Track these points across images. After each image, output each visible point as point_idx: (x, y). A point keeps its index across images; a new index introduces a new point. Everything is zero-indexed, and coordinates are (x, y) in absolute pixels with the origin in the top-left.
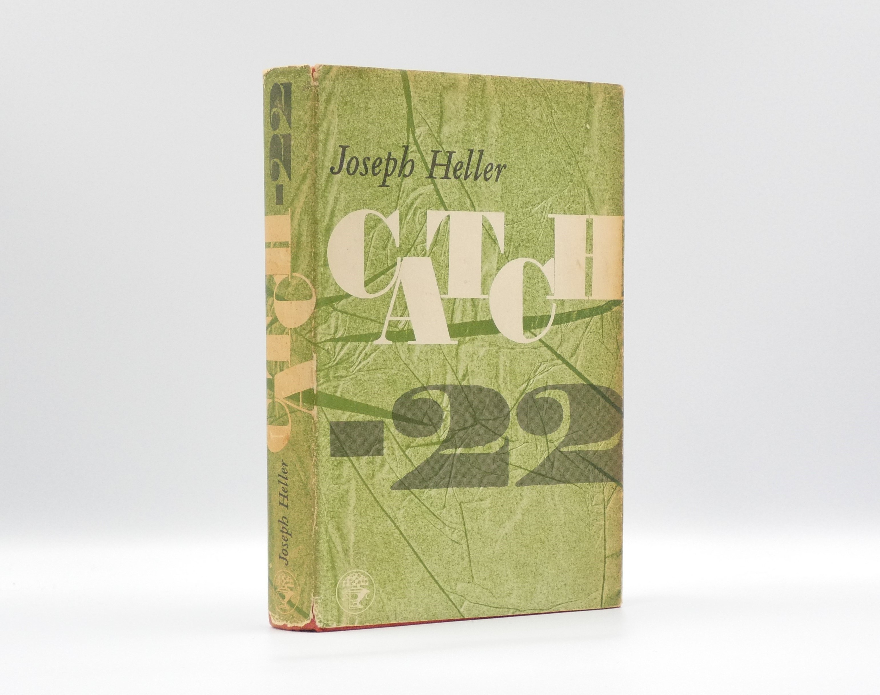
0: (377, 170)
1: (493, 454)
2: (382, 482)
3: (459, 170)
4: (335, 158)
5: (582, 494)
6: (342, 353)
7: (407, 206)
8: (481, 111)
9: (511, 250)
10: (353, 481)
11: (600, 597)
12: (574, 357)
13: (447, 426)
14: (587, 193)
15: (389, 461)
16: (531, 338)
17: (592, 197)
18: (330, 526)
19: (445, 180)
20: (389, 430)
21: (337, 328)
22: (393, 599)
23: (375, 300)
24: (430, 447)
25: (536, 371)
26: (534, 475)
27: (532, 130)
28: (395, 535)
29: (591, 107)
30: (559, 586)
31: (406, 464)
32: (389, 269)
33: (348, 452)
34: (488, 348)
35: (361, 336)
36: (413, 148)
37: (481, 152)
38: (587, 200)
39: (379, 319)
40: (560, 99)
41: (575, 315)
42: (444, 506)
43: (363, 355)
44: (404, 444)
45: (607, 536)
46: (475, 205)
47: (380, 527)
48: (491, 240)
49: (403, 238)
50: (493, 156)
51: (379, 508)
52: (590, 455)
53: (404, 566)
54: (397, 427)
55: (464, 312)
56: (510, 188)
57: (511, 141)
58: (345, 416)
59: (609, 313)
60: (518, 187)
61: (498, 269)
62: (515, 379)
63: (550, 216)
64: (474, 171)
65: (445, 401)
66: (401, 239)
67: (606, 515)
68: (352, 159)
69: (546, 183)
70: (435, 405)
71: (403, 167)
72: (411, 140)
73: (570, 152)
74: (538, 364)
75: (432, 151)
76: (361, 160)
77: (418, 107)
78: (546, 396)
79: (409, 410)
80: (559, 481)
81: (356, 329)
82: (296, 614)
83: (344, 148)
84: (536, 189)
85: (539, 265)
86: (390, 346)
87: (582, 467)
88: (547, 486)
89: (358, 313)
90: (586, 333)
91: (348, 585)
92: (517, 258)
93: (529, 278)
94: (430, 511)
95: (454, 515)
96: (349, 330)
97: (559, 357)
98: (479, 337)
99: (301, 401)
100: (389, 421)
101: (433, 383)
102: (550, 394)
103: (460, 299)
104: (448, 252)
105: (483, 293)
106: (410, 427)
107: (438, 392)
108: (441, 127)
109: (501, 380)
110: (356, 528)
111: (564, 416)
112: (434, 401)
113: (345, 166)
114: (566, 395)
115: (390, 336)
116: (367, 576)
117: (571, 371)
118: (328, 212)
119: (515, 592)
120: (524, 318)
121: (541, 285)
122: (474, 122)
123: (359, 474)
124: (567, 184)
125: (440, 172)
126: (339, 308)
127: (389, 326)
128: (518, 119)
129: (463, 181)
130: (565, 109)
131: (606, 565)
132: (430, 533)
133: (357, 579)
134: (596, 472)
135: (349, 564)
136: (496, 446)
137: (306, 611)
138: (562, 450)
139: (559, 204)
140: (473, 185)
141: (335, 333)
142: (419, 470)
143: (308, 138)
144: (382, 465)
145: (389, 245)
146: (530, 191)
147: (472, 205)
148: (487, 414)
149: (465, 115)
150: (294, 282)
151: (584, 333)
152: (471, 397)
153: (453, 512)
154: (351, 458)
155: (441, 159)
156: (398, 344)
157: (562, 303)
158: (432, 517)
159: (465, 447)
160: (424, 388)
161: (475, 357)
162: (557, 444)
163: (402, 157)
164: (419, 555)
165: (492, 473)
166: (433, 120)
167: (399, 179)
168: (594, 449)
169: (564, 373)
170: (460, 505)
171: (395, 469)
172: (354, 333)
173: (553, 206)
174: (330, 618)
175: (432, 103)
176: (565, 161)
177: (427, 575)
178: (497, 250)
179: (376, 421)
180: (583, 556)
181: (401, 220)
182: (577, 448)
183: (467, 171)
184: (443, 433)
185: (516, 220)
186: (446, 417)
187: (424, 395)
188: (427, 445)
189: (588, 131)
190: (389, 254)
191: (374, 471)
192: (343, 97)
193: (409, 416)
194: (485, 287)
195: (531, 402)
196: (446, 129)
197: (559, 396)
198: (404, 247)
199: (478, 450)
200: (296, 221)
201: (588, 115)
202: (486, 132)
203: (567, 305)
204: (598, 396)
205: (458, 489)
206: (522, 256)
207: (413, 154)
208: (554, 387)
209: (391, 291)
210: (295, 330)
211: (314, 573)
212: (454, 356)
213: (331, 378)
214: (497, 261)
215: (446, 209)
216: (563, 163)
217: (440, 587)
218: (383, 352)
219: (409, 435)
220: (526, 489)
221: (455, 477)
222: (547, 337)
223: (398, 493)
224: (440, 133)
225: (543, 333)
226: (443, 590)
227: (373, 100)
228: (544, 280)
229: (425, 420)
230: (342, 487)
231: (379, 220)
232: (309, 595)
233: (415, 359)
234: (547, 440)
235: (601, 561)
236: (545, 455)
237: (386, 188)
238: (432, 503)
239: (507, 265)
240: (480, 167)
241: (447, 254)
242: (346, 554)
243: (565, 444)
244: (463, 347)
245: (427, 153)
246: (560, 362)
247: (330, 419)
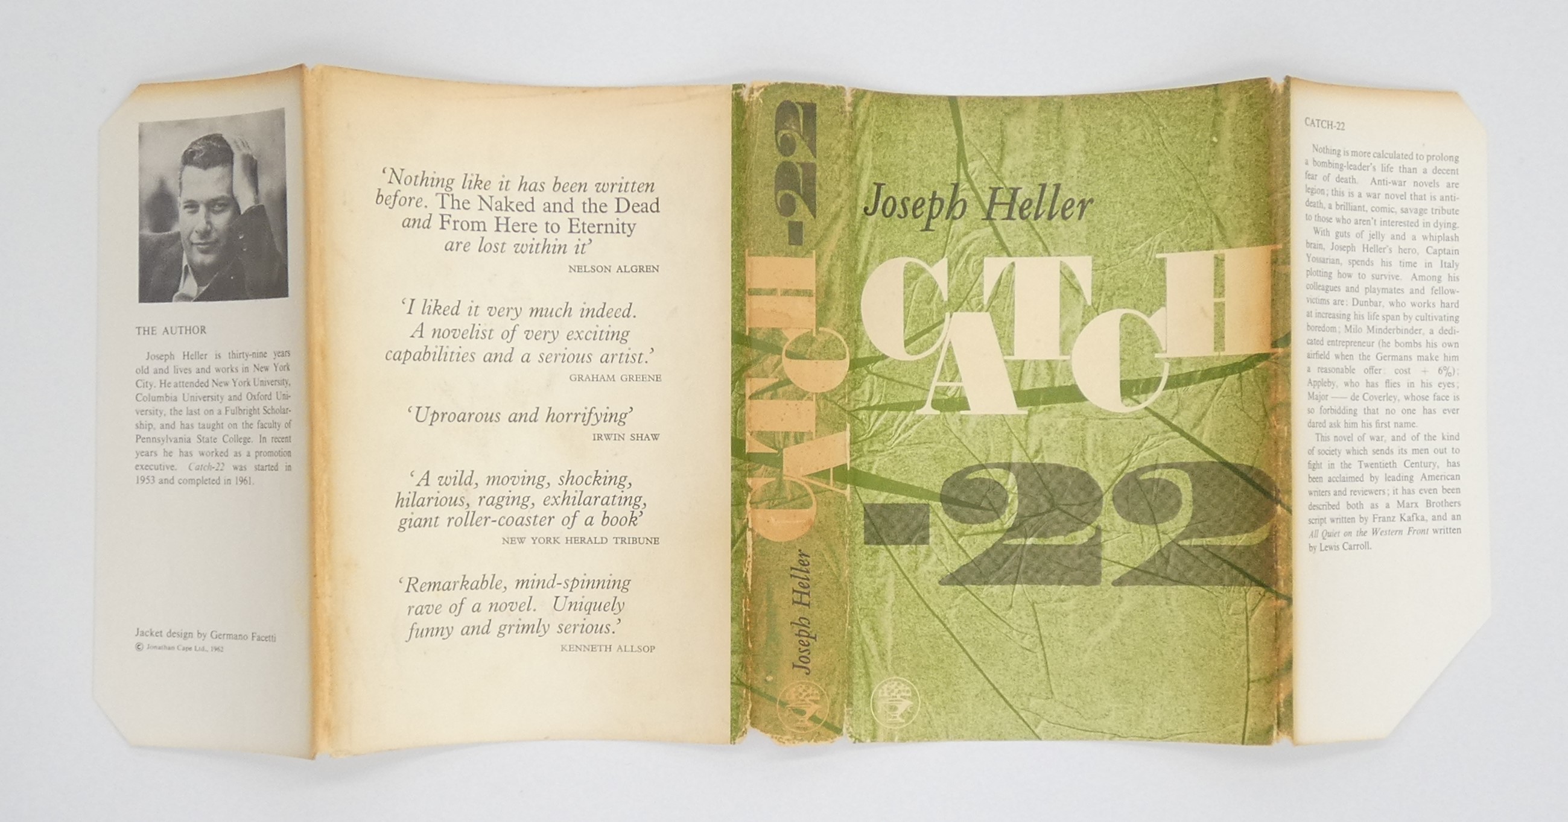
0: (918, 212)
1: (1080, 546)
2: (928, 576)
3: (1027, 208)
4: (869, 197)
5: (1212, 599)
6: (878, 424)
7: (957, 252)
8: (1057, 138)
9: (1102, 300)
10: (891, 574)
11: (1242, 731)
12: (1198, 429)
13: (1012, 511)
14: (1215, 223)
15: (936, 551)
16: (1132, 405)
17: (1223, 227)
18: (863, 626)
19: (1009, 221)
20: (937, 515)
21: (872, 394)
22: (943, 713)
23: (917, 362)
24: (990, 535)
25: (1141, 446)
26: (1140, 573)
27: (1131, 155)
28: (944, 638)
29: (1219, 114)
30: (1179, 711)
31: (959, 555)
32: (934, 326)
33: (885, 540)
34: (1070, 419)
35: (900, 404)
36: (964, 185)
37: (1058, 187)
38: (1215, 231)
39: (923, 384)
40: (1172, 112)
41: (1198, 375)
42: (1011, 606)
43: (902, 426)
44: (957, 531)
45: (1251, 656)
46: (1049, 250)
47: (925, 628)
48: (1074, 290)
49: (952, 290)
50: (1074, 190)
51: (924, 606)
52: (1225, 551)
53: (957, 674)
54: (946, 511)
55: (1036, 376)
56: (1100, 226)
57: (1100, 171)
58: (881, 498)
59: (1251, 371)
60: (1111, 224)
61: (1084, 324)
62: (1110, 456)
63: (1159, 256)
64: (1048, 208)
65: (1010, 482)
66: (949, 292)
67: (1250, 629)
68: (888, 199)
69: (1151, 217)
70: (996, 488)
71: (952, 208)
72: (963, 177)
73: (1188, 175)
74: (1143, 438)
75: (990, 188)
76: (899, 201)
77: (971, 139)
78: (1156, 476)
79: (963, 491)
80: (1177, 582)
81: (895, 396)
82: (823, 731)
83: (879, 186)
84: (1138, 224)
85: (1144, 317)
86: (937, 417)
87: (1211, 565)
88: (1158, 588)
89: (896, 377)
90: (1216, 398)
91: (886, 695)
92: (1111, 309)
93: (1130, 333)
94: (992, 612)
95: (1025, 617)
96: (885, 396)
97: (1175, 428)
98: (1058, 406)
99: (831, 477)
100: (936, 505)
101: (993, 460)
102: (1161, 474)
103: (1031, 361)
104: (1014, 305)
105: (1063, 353)
106: (964, 512)
107: (1001, 471)
108: (1002, 159)
109: (1089, 458)
110: (894, 628)
111: (1183, 501)
112: (996, 482)
113: (880, 207)
114: (1187, 476)
115: (935, 404)
116: (909, 685)
117: (1195, 446)
118: (862, 259)
119: (1113, 713)
120: (1121, 382)
121: (1147, 341)
122: (1048, 152)
123: (898, 565)
124: (1183, 214)
125: (1000, 212)
126: (874, 371)
127: (936, 392)
128: (1110, 143)
129: (1033, 222)
130: (1180, 123)
131: (1250, 692)
132: (993, 637)
133: (896, 688)
134: (1235, 572)
135: (887, 670)
136: (1082, 536)
137: (838, 726)
138: (1180, 543)
139: (1172, 241)
140: (1046, 225)
141: (870, 399)
142: (977, 562)
143: (841, 170)
144: (928, 556)
145: (935, 299)
146: (1129, 228)
147: (1046, 249)
148: (1070, 497)
149: (1035, 144)
150: (821, 339)
151: (1213, 397)
152: (1046, 477)
153: (1023, 614)
154: (889, 547)
155: (1003, 197)
156: (948, 414)
157: (1179, 361)
158: (994, 619)
159: (1039, 537)
160: (982, 467)
161: (1052, 430)
162: (1173, 536)
163: (951, 196)
164: (977, 663)
165: (1077, 570)
166: (992, 153)
167: (947, 222)
168: (1230, 543)
169: (1184, 449)
170: (1033, 605)
171: (944, 560)
172: (892, 401)
173: (1163, 244)
174: (863, 732)
175: (990, 133)
176: (1181, 187)
177: (988, 687)
178: (1082, 301)
179: (919, 504)
180: (1215, 677)
181: (950, 268)
182: (1204, 541)
183: (1037, 211)
184: (1008, 519)
185: (1108, 265)
186: (1012, 501)
187: (982, 474)
188: (987, 533)
189: (1214, 145)
190: (935, 309)
191: (917, 562)
192: (878, 127)
193: (963, 498)
194: (1065, 344)
195: (1132, 484)
196: (1008, 163)
197: (1176, 476)
198: (953, 300)
199: (1056, 540)
200: (824, 267)
201: (1214, 126)
202: (1065, 163)
203: (1185, 364)
204: (1236, 477)
205: (1029, 586)
206: (1119, 307)
207: (965, 192)
208: (1168, 466)
209: (938, 351)
210: (824, 396)
211: (848, 681)
212: (1023, 428)
213: (866, 453)
214: (1081, 314)
215: (1009, 255)
216: (1178, 189)
217: (1007, 702)
218: (928, 424)
219: (963, 521)
220: (1127, 590)
221: (1025, 573)
222: (1156, 405)
223: (948, 589)
224: (1001, 167)
225: (1150, 399)
226: (1011, 706)
227: (913, 132)
228: (1150, 334)
229: (984, 504)
230: (878, 580)
231: (922, 270)
232: (842, 705)
233: (970, 432)
234: (1158, 531)
235: (1243, 686)
236: (1156, 549)
237: (930, 233)
238: (994, 601)
239: (1097, 319)
240: (1056, 204)
241: (1011, 309)
242: (882, 659)
243: (1185, 536)
244: (1035, 418)
245: (983, 191)
246: (1177, 434)
247: (864, 501)
